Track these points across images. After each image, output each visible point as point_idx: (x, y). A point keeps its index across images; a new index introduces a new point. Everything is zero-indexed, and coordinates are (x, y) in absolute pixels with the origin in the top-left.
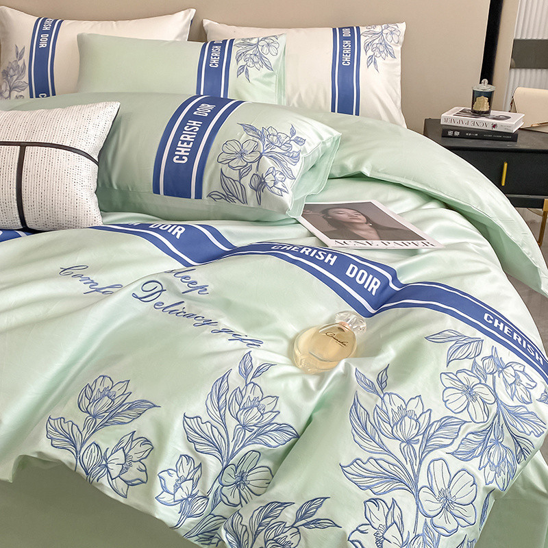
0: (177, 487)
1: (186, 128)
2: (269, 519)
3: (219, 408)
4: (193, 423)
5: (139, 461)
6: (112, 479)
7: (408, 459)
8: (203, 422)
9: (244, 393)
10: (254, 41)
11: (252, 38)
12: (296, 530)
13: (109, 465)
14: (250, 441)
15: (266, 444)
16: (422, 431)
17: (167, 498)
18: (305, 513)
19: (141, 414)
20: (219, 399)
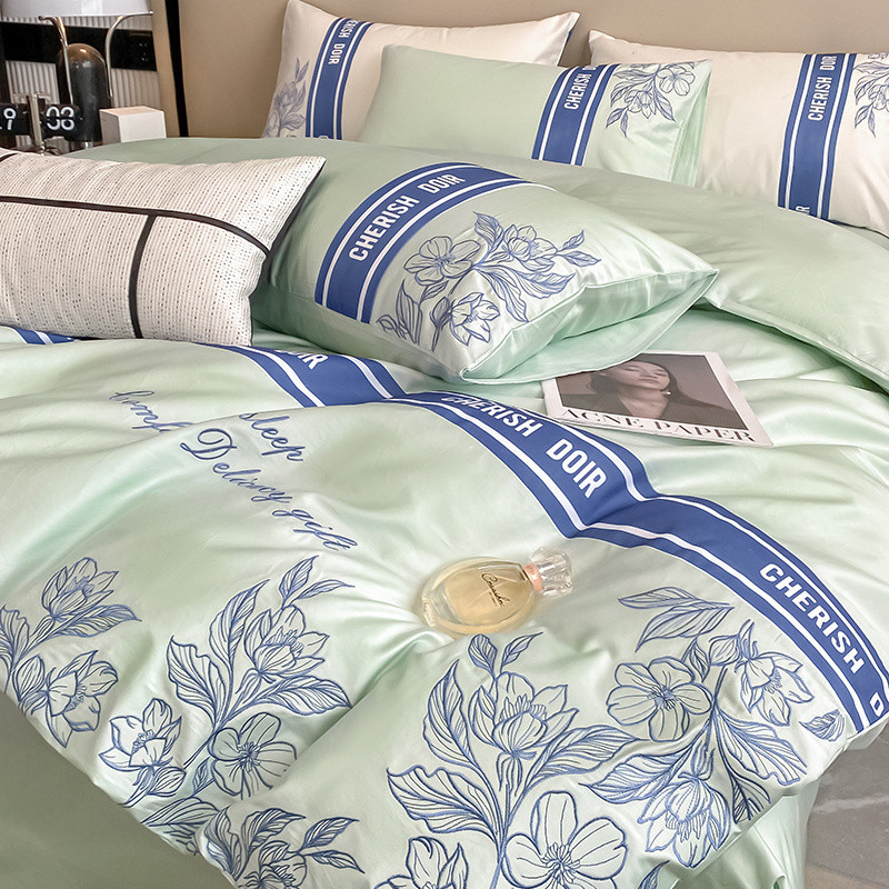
0: (139, 744)
1: (389, 208)
2: (267, 834)
3: (229, 637)
4: (182, 654)
5: (94, 696)
6: (52, 716)
7: (505, 782)
8: (199, 654)
9: (275, 620)
10: (650, 70)
11: (649, 65)
12: (301, 860)
13: (51, 694)
14: (264, 697)
15: (291, 707)
16: (547, 739)
17: (119, 758)
18: (318, 837)
19: (111, 626)
20: (233, 623)
